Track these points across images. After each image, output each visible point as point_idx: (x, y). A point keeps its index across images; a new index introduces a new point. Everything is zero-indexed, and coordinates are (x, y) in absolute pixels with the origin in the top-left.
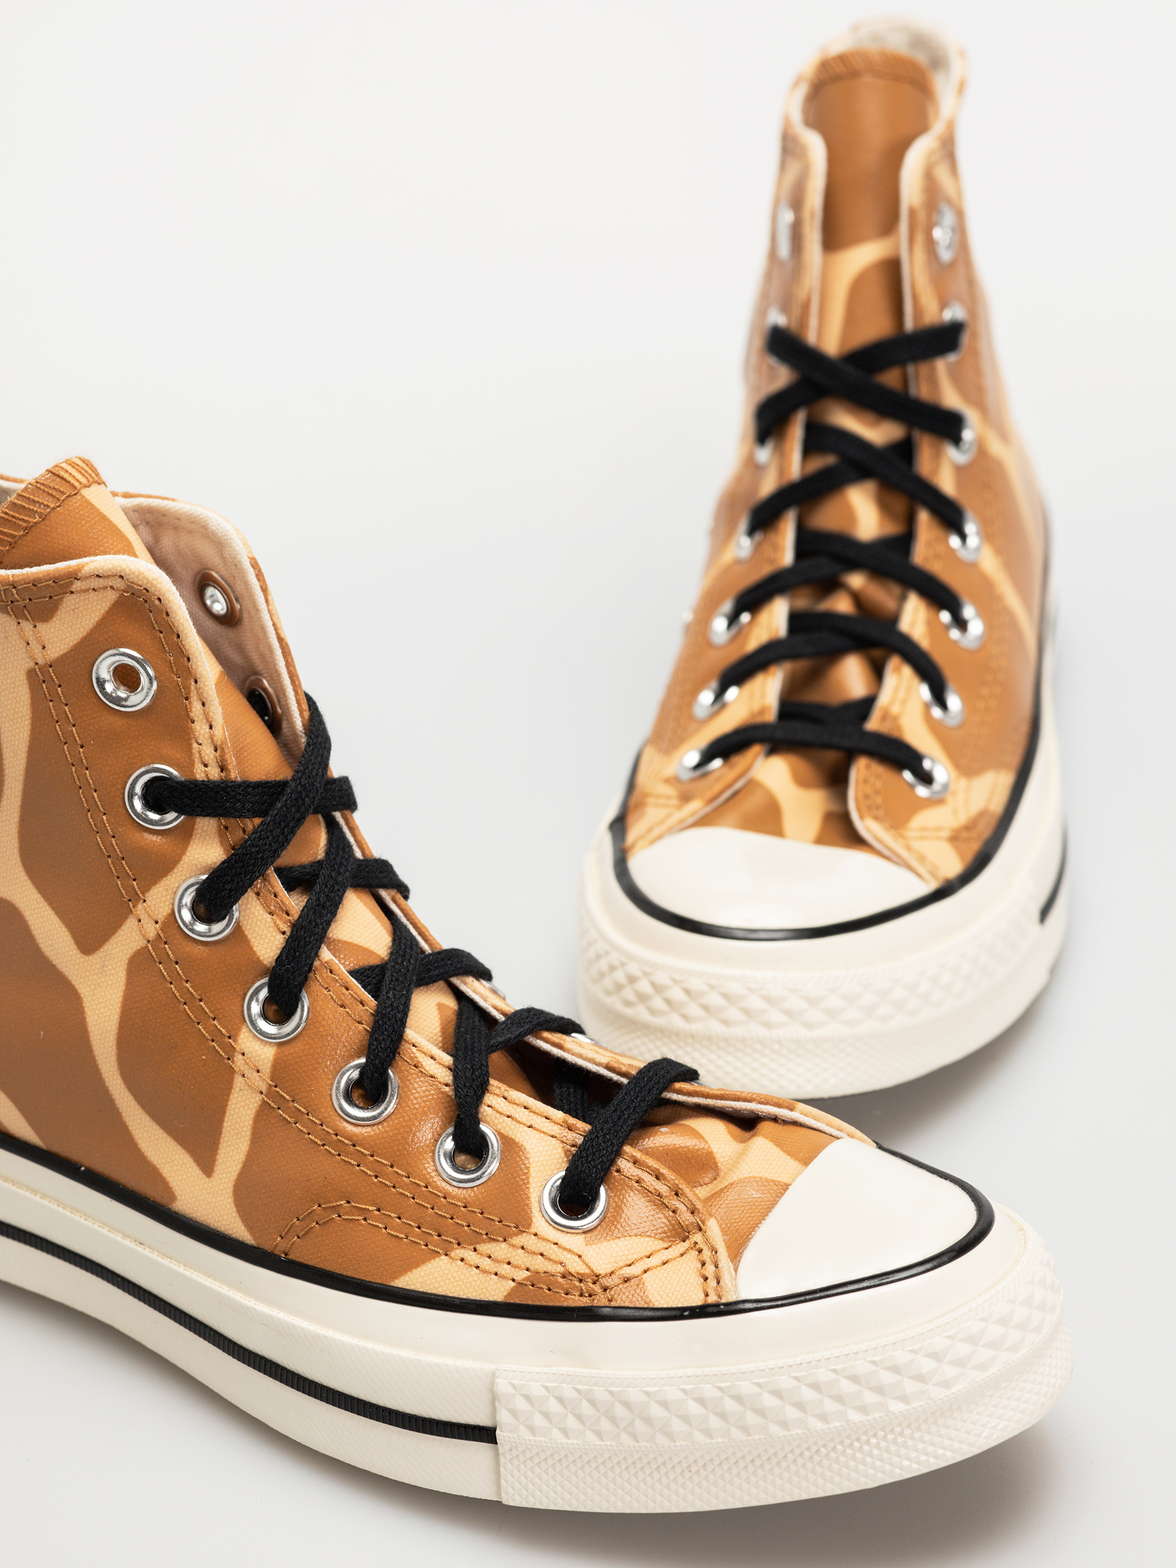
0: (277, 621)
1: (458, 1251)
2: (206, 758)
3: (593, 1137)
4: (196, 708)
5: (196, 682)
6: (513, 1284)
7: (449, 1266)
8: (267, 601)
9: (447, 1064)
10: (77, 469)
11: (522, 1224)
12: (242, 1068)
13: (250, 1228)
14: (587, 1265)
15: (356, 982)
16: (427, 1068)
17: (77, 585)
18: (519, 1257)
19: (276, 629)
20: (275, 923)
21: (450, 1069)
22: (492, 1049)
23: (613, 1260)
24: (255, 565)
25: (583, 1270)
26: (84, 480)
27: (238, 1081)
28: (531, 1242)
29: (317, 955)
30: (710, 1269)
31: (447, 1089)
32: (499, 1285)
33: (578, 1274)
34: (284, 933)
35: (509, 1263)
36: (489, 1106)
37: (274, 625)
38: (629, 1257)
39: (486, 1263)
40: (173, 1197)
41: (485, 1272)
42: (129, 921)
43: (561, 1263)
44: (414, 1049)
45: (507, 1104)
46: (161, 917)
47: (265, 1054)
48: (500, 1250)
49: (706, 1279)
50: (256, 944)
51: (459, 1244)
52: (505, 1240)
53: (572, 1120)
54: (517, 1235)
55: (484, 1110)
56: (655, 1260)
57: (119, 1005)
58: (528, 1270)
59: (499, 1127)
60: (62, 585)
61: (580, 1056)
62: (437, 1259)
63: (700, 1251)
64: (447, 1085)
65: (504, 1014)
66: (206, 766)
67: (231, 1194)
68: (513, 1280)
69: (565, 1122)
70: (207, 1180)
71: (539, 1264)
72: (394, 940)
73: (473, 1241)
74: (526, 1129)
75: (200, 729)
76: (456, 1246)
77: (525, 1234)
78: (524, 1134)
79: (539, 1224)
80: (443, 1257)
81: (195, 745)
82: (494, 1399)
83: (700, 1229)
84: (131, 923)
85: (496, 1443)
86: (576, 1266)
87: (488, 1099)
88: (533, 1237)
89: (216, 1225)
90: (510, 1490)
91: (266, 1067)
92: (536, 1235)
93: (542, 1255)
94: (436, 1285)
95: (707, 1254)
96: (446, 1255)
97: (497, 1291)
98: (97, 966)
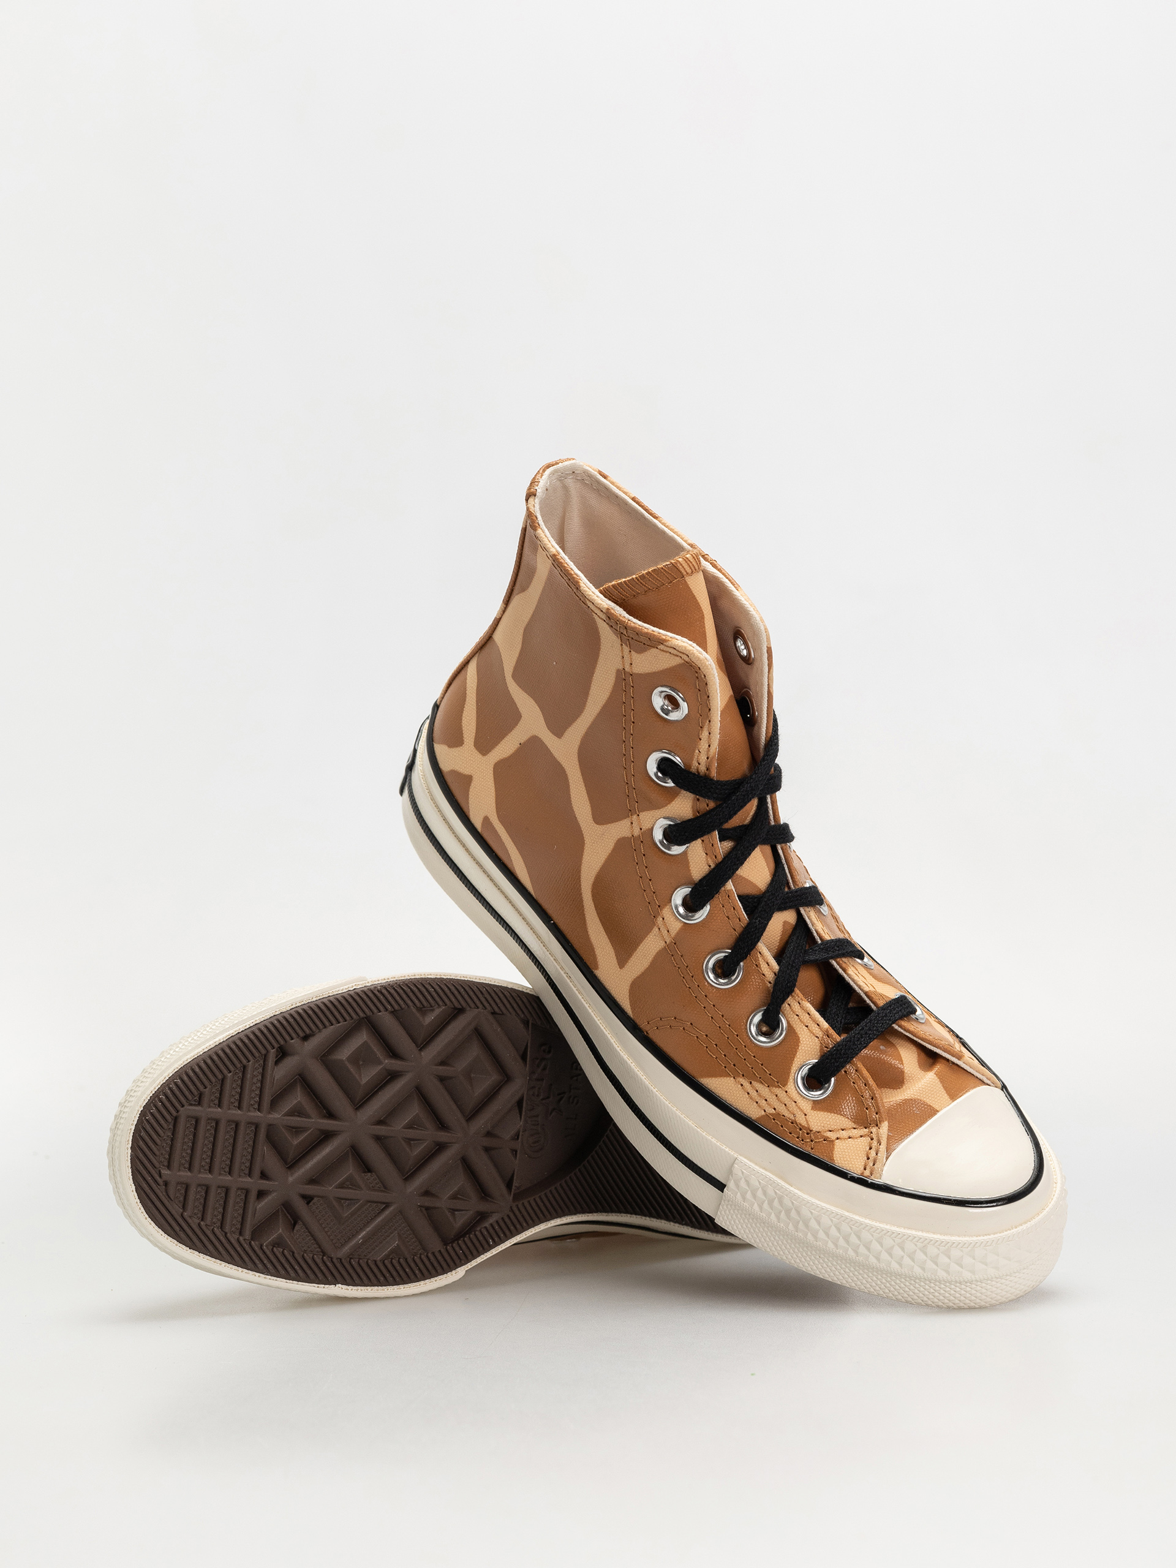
0: (771, 684)
1: (741, 1080)
2: (701, 760)
3: (839, 1048)
4: (704, 734)
5: (710, 721)
6: (763, 1113)
7: (733, 1085)
8: (769, 672)
9: (774, 971)
10: (688, 564)
11: (784, 1082)
12: (660, 925)
13: (633, 1009)
14: (807, 1122)
15: (740, 905)
16: (763, 969)
17: (661, 647)
18: (772, 1100)
19: (768, 688)
20: (707, 860)
21: (775, 974)
22: (806, 963)
23: (822, 1125)
24: (769, 651)
25: (804, 1123)
26: (689, 571)
27: (656, 929)
28: (782, 1095)
29: (724, 885)
30: (873, 1153)
31: (769, 985)
32: (756, 1110)
33: (801, 1125)
34: (710, 866)
35: (766, 1100)
36: (789, 1005)
37: (768, 685)
38: (832, 1127)
39: (754, 1094)
40: (597, 968)
41: (751, 1098)
42: (626, 820)
43: (794, 1115)
44: (759, 955)
45: (799, 1007)
46: (644, 828)
47: (675, 926)
48: (764, 1090)
49: (868, 1159)
50: (692, 866)
51: (743, 1075)
52: (768, 1087)
53: (832, 1031)
54: (776, 1087)
55: (785, 1006)
56: (844, 1134)
57: (604, 859)
58: (775, 1109)
59: (790, 1019)
60: (654, 643)
61: (853, 980)
62: (728, 1078)
63: (872, 1139)
64: (770, 983)
65: (821, 938)
66: (699, 764)
67: (629, 985)
68: (765, 1111)
69: (827, 1031)
70: (619, 969)
71: (782, 1110)
72: (772, 880)
73: (751, 1077)
74: (804, 1027)
75: (703, 745)
76: (741, 1076)
77: (780, 1089)
78: (801, 1030)
79: (790, 1086)
80: (732, 1078)
81: (697, 751)
82: (730, 1172)
83: (877, 1126)
84: (626, 823)
85: (723, 1192)
86: (801, 1120)
87: (790, 999)
88: (784, 1093)
89: (615, 996)
90: (721, 1219)
91: (673, 932)
92: (786, 1092)
93: (785, 1105)
94: (722, 1092)
95: (875, 1143)
96: (734, 1078)
97: (754, 1113)
98: (600, 832)
